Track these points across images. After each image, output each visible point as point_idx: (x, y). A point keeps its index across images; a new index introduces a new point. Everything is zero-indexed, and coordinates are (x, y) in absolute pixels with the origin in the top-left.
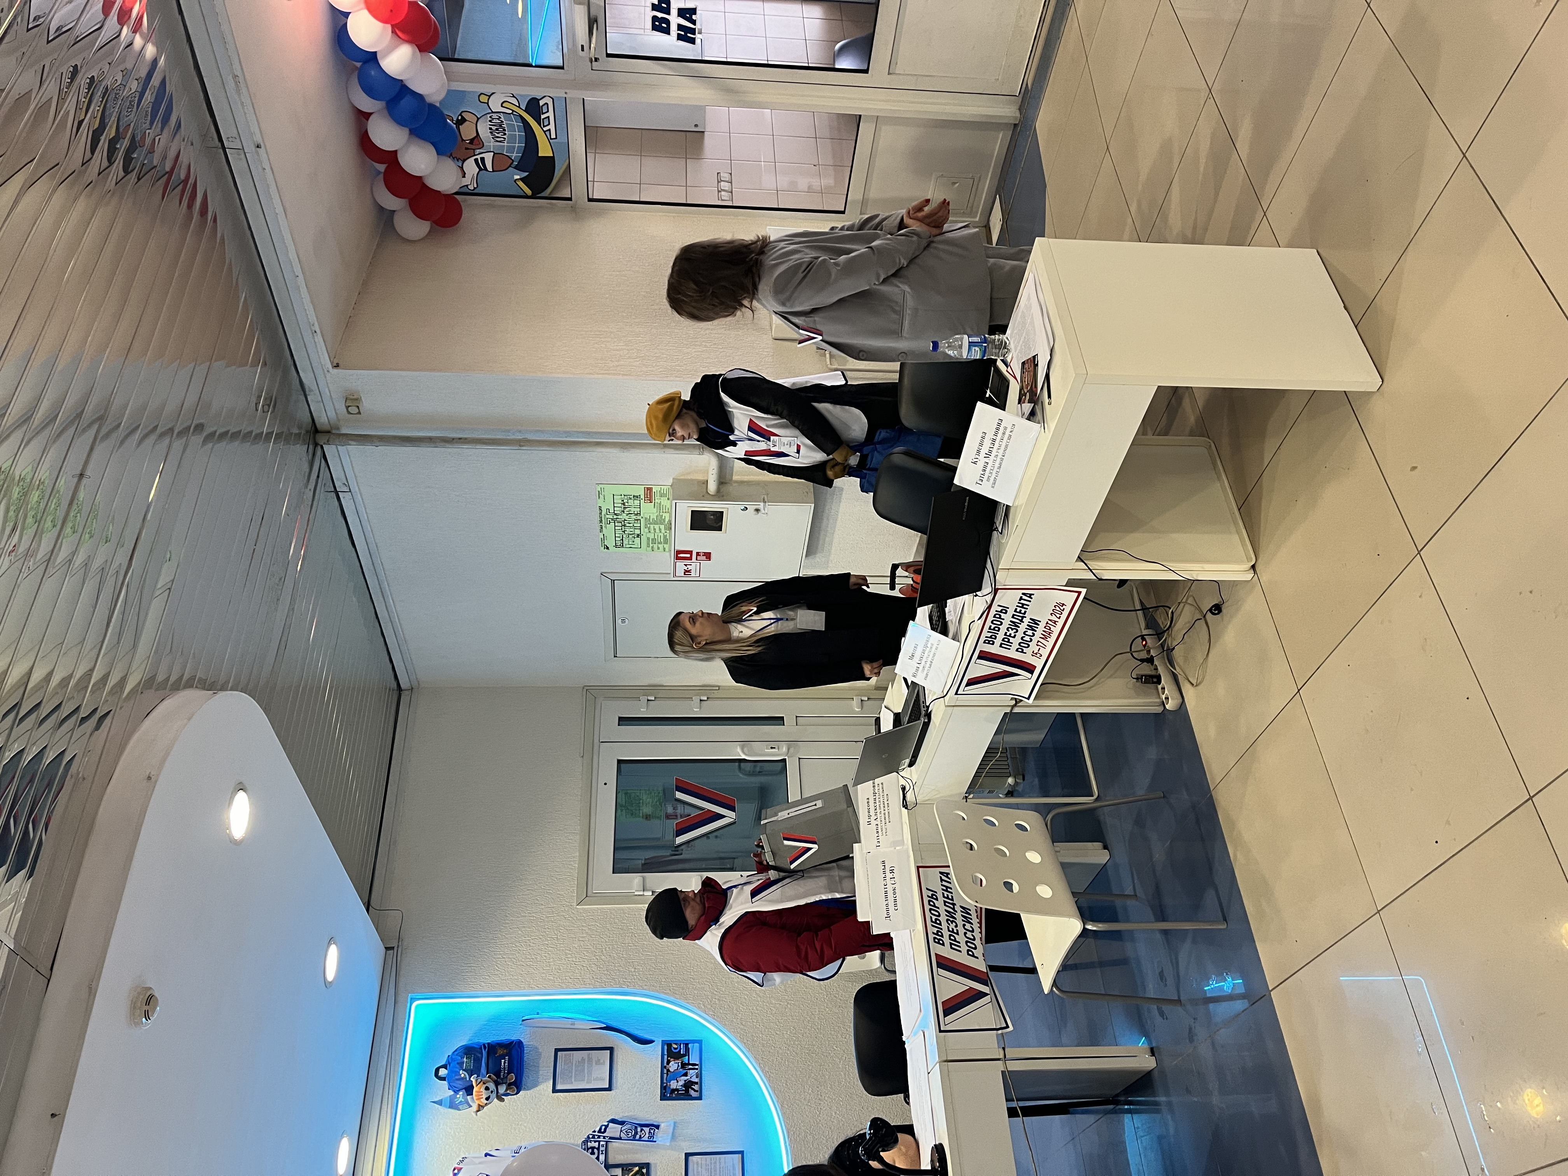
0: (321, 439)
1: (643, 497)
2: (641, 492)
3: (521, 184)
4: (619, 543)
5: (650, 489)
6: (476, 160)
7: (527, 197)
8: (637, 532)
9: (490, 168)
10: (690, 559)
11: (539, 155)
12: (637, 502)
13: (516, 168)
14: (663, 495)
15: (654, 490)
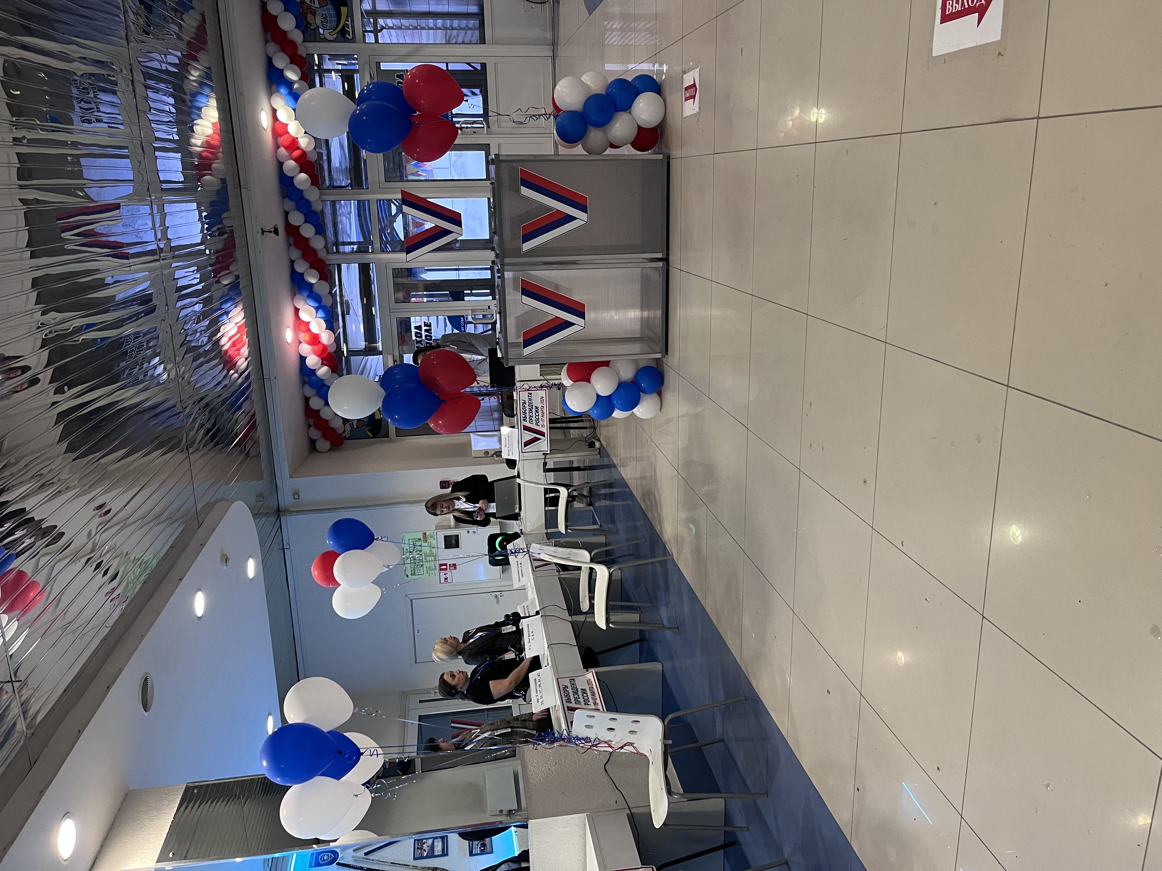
0: (281, 514)
1: (422, 539)
2: (421, 536)
3: (368, 432)
4: (413, 572)
5: (425, 534)
6: (350, 424)
7: (371, 438)
8: (421, 563)
9: (355, 427)
10: (446, 569)
11: (376, 418)
12: (420, 542)
13: (366, 425)
14: (431, 537)
15: (427, 534)
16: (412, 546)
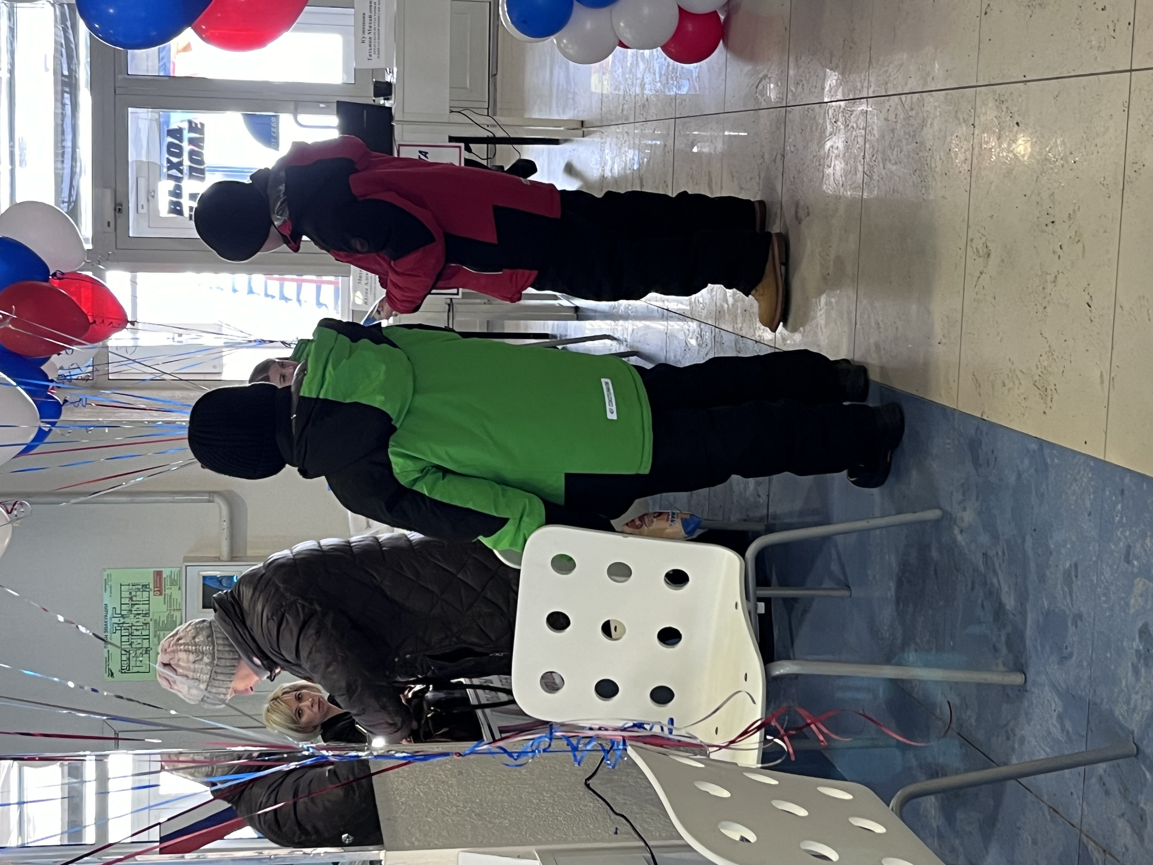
1: (152, 586)
2: (150, 580)
4: (125, 665)
5: (159, 574)
12: (146, 594)
14: (173, 583)
15: (164, 576)
16: (126, 601)
